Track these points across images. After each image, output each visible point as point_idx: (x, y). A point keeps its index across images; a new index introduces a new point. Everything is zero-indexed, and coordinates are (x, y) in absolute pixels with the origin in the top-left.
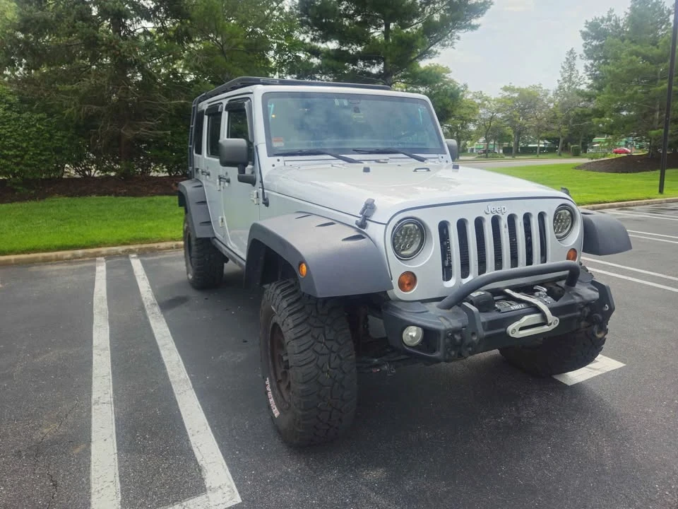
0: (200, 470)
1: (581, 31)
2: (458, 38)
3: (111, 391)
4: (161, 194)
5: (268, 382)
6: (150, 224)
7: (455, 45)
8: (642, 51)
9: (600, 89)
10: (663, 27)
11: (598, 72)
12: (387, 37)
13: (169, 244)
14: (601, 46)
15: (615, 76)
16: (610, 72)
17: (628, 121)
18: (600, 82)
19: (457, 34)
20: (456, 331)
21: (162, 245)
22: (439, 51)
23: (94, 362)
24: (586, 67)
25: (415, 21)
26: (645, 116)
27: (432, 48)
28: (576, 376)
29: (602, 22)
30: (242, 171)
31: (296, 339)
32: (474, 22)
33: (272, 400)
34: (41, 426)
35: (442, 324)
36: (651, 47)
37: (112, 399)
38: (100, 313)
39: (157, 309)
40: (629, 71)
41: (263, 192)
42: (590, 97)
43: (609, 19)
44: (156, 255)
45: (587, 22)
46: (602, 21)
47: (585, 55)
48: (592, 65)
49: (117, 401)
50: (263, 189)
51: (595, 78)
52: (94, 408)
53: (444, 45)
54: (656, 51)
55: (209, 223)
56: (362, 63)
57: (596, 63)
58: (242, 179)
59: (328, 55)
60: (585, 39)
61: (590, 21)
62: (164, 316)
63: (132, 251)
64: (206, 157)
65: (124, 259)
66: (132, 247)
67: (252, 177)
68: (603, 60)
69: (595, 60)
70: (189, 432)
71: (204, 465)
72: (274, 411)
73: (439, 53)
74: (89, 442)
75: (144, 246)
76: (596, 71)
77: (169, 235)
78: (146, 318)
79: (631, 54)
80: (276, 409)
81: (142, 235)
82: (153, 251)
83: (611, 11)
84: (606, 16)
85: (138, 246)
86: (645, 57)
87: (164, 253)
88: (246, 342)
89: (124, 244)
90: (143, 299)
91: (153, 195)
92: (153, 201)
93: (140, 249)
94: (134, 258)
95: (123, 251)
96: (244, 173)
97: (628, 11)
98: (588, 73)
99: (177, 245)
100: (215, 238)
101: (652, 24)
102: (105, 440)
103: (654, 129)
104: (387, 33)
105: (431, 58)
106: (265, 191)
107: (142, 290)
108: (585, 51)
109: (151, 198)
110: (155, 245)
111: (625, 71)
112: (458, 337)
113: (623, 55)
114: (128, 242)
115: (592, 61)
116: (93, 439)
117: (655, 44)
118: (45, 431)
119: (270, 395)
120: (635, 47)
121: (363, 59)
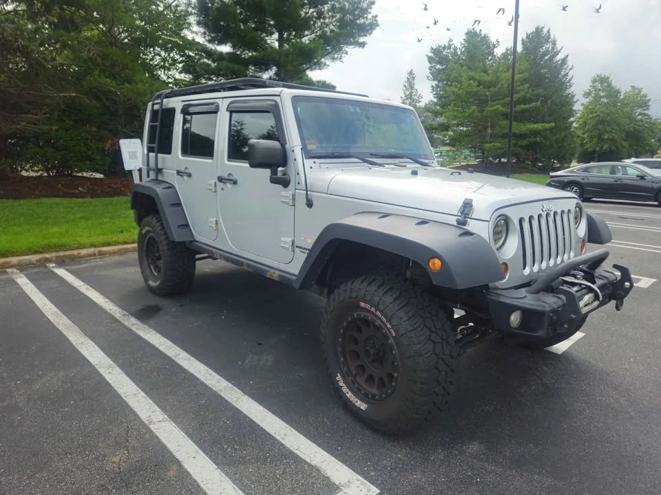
0: (318, 470)
1: (427, 56)
2: (347, 53)
3: (156, 408)
4: (47, 196)
5: (339, 377)
6: (56, 229)
7: (343, 59)
8: (477, 76)
9: (442, 107)
10: (490, 58)
11: (441, 93)
12: (281, 45)
13: (91, 250)
14: (443, 69)
15: (458, 96)
16: (453, 92)
17: (467, 135)
18: (444, 101)
19: (347, 49)
20: (554, 311)
21: (84, 252)
22: (328, 63)
23: (110, 382)
24: (433, 87)
25: (306, 33)
26: (480, 131)
27: (323, 60)
28: (561, 347)
29: (444, 50)
30: (274, 173)
31: (413, 330)
32: (361, 40)
33: (349, 395)
34: (105, 456)
35: (544, 306)
36: (483, 74)
37: (166, 416)
38: (68, 328)
39: (133, 320)
40: (468, 93)
41: (307, 193)
42: (436, 114)
43: (449, 47)
44: (80, 264)
45: (432, 49)
46: (444, 48)
47: (431, 77)
48: (436, 85)
49: (174, 417)
50: (307, 190)
51: (440, 97)
52: (151, 427)
53: (333, 59)
54: (487, 78)
55: (187, 225)
56: (253, 68)
57: (440, 84)
58: (274, 180)
59: (220, 57)
60: (430, 63)
61: (434, 47)
62: (151, 327)
63: (49, 260)
64: (180, 157)
65: (41, 269)
66: (47, 256)
67: (287, 179)
68: (445, 82)
69: (439, 81)
70: (278, 438)
71: (319, 465)
72: (357, 404)
73: (328, 66)
74: (178, 463)
75: (61, 254)
76: (440, 91)
77: (88, 241)
78: (130, 330)
79: (470, 79)
80: (359, 402)
81: (54, 241)
82: (73, 259)
83: (451, 40)
84: (447, 45)
85: (54, 254)
86: (480, 83)
87: (88, 261)
88: (260, 344)
89: (36, 252)
90: (109, 311)
91: (39, 196)
92: (41, 203)
93: (57, 257)
94: (53, 267)
95: (37, 261)
96: (276, 174)
97: (463, 42)
98: (434, 93)
99: (100, 251)
100: (195, 241)
101: (482, 55)
102: (195, 457)
103: (487, 143)
104: (281, 40)
105: (320, 69)
106: (309, 193)
107: (95, 300)
108: (430, 73)
109: (38, 201)
110: (75, 252)
111: (465, 93)
112: (555, 317)
113: (463, 79)
114: (41, 250)
115: (436, 82)
116: (180, 459)
117: (485, 71)
118: (116, 459)
119: (345, 389)
120: (472, 74)
121: (255, 65)
